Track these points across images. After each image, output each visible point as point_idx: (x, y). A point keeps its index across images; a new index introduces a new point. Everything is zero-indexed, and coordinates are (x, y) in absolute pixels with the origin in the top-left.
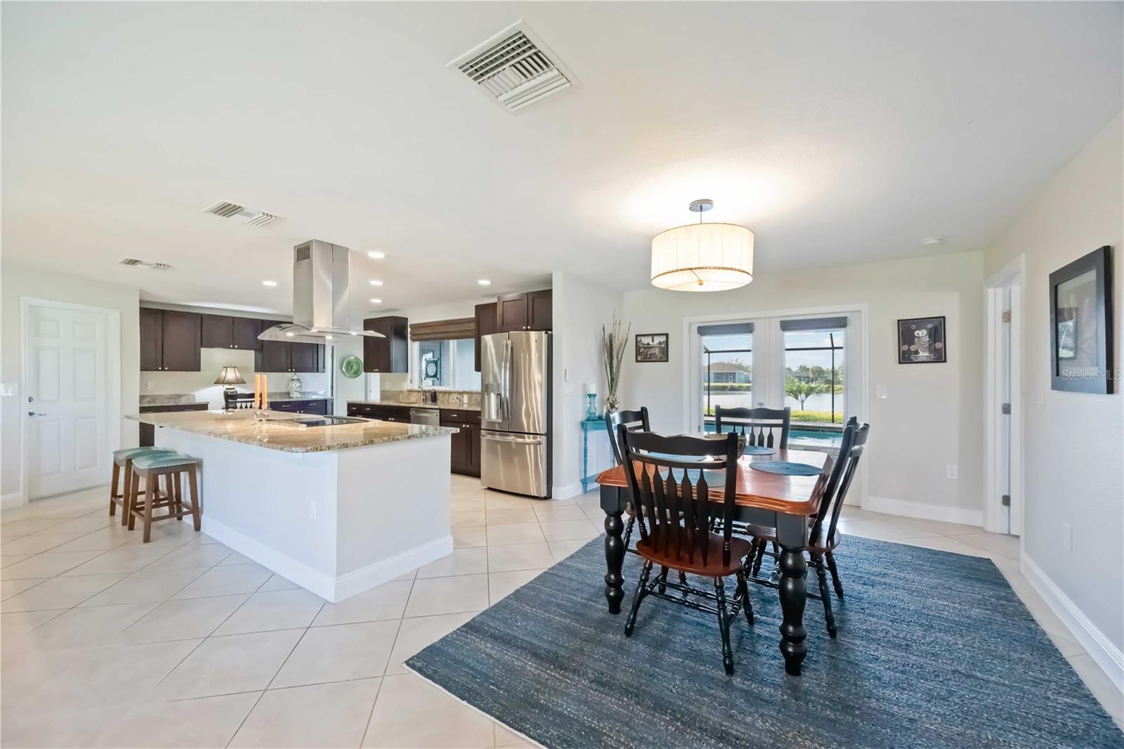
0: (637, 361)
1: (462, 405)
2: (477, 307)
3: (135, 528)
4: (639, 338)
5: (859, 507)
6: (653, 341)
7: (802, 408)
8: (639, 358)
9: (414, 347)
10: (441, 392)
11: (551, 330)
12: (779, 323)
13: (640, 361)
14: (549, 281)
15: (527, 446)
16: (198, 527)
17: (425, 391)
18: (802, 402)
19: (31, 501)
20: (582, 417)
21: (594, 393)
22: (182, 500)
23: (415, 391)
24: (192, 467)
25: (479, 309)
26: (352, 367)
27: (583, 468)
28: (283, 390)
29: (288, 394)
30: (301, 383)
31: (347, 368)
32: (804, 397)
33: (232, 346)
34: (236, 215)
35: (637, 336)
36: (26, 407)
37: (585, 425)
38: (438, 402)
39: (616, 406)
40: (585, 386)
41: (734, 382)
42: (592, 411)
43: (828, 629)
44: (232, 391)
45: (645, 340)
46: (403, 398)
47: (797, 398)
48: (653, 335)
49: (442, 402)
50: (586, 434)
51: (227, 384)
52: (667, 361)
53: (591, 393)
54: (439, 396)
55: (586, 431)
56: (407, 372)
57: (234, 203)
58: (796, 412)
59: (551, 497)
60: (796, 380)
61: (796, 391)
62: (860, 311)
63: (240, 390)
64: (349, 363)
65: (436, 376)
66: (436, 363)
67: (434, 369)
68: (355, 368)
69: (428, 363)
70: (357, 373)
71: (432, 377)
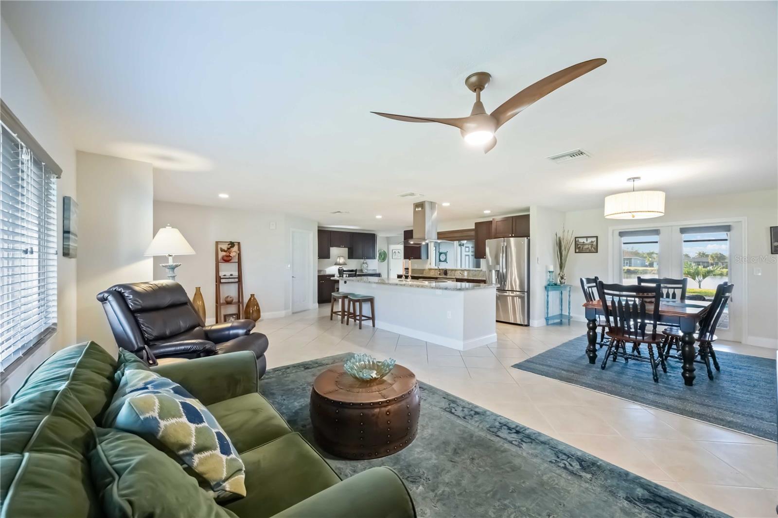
0: (576, 252)
1: (464, 276)
2: (476, 223)
4: (577, 239)
5: (741, 343)
6: (587, 241)
7: (700, 287)
8: (577, 251)
10: (449, 270)
11: (529, 237)
12: (679, 229)
13: (577, 253)
14: (527, 210)
15: (508, 297)
16: (374, 326)
17: (440, 269)
18: (700, 282)
19: (293, 313)
20: (545, 283)
21: (552, 270)
23: (433, 269)
24: (371, 300)
27: (546, 311)
28: (359, 268)
29: (362, 270)
30: (367, 264)
31: (379, 257)
32: (701, 278)
33: (340, 246)
35: (576, 238)
37: (547, 288)
38: (448, 275)
39: (565, 278)
40: (547, 267)
41: (630, 266)
42: (551, 280)
43: (709, 376)
44: (341, 268)
45: (581, 240)
46: (426, 273)
47: (694, 279)
48: (587, 237)
49: (450, 275)
50: (548, 293)
51: (339, 265)
52: (597, 252)
53: (551, 271)
54: (449, 272)
55: (548, 291)
56: (428, 258)
58: (693, 290)
59: (529, 325)
60: (693, 264)
61: (693, 273)
62: (740, 222)
63: (344, 268)
64: (381, 254)
65: (445, 261)
66: (446, 254)
67: (445, 257)
68: (383, 256)
69: (440, 254)
70: (384, 259)
71: (443, 261)
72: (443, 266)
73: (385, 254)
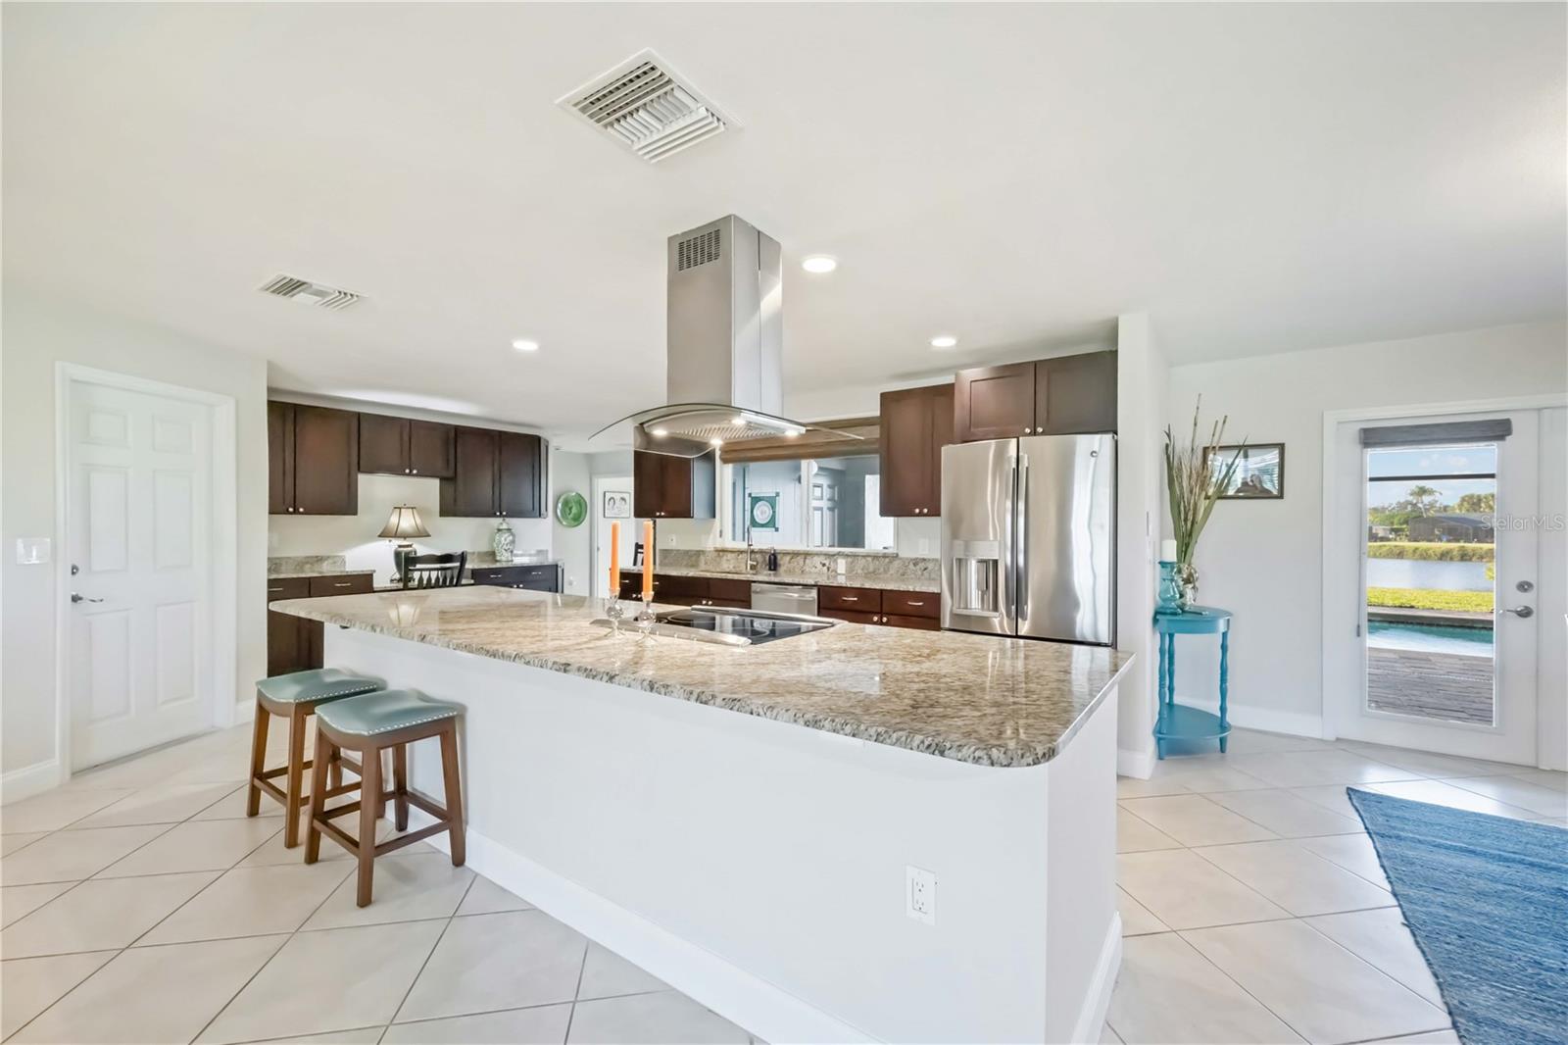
1: (835, 577)
2: (884, 396)
3: (320, 858)
9: (726, 473)
10: (786, 553)
11: (1117, 429)
14: (1112, 332)
16: (458, 859)
17: (752, 552)
21: (1171, 559)
22: (408, 788)
23: (732, 552)
24: (446, 727)
25: (887, 399)
26: (570, 509)
28: (484, 548)
29: (492, 555)
30: (513, 535)
31: (563, 511)
33: (407, 471)
34: (302, 294)
36: (67, 586)
38: (782, 570)
42: (1170, 594)
44: (409, 549)
46: (706, 563)
49: (790, 572)
50: (1163, 642)
51: (399, 537)
53: (1166, 559)
54: (784, 561)
55: (1163, 635)
56: (714, 517)
57: (297, 277)
63: (421, 549)
64: (566, 503)
65: (772, 523)
66: (772, 501)
67: (769, 512)
68: (574, 510)
69: (755, 500)
70: (578, 520)
71: (762, 526)
72: (763, 540)
73: (581, 502)
